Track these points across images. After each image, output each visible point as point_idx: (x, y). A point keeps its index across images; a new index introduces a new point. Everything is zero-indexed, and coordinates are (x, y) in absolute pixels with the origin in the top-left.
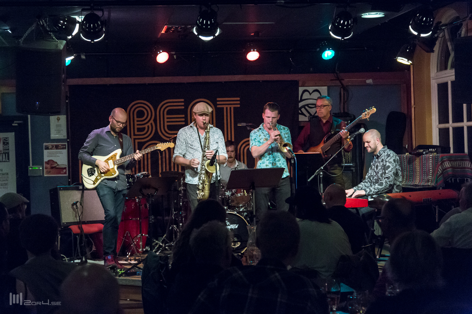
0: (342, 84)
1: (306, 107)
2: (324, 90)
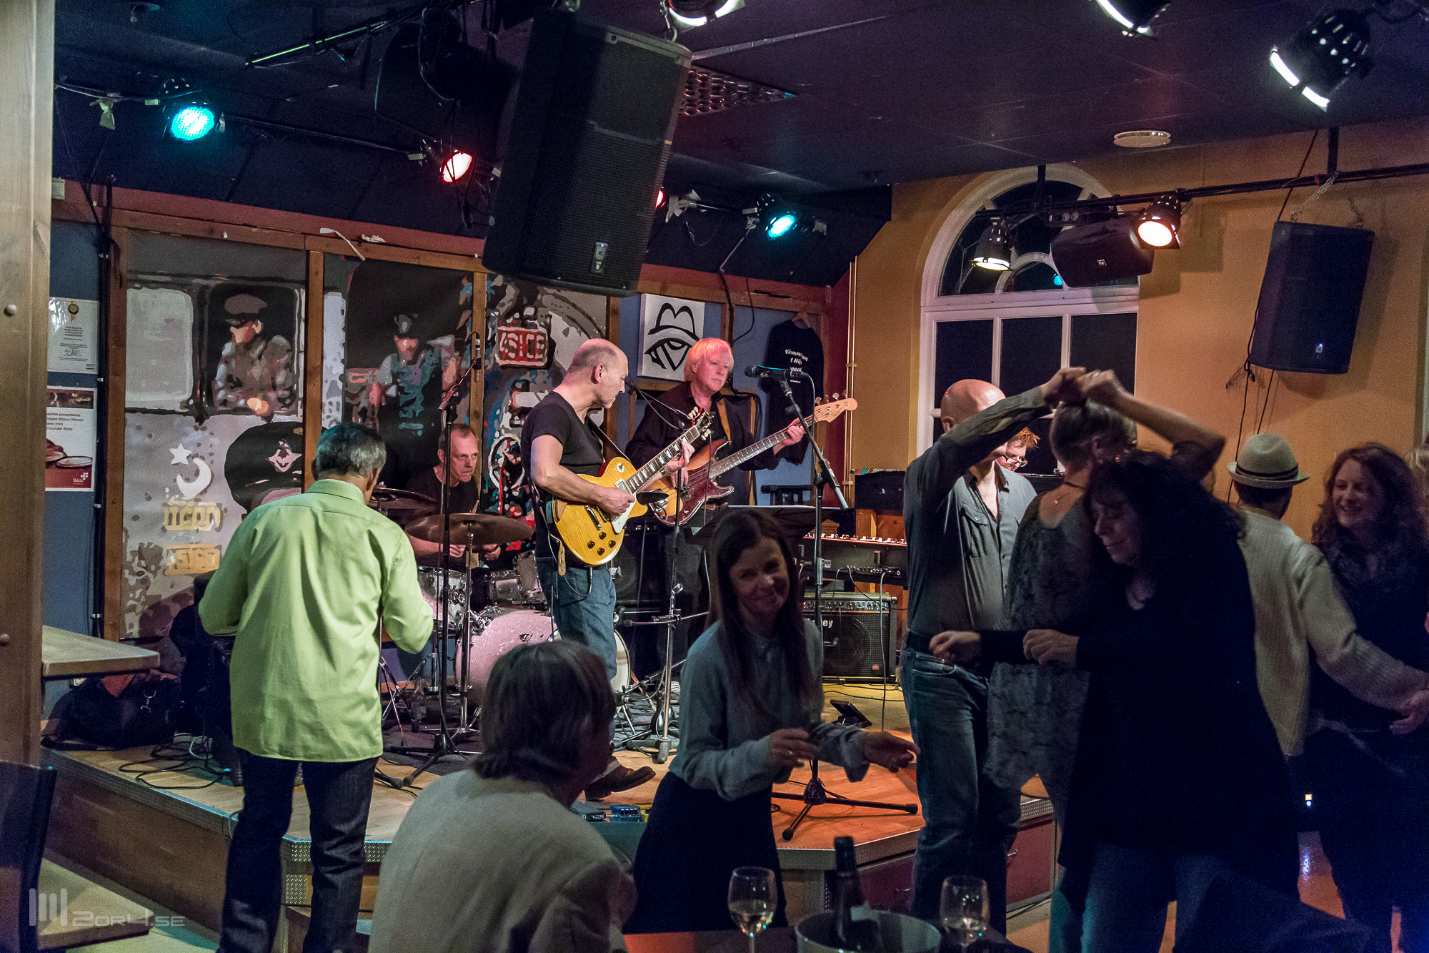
1: (666, 345)
2: (699, 309)
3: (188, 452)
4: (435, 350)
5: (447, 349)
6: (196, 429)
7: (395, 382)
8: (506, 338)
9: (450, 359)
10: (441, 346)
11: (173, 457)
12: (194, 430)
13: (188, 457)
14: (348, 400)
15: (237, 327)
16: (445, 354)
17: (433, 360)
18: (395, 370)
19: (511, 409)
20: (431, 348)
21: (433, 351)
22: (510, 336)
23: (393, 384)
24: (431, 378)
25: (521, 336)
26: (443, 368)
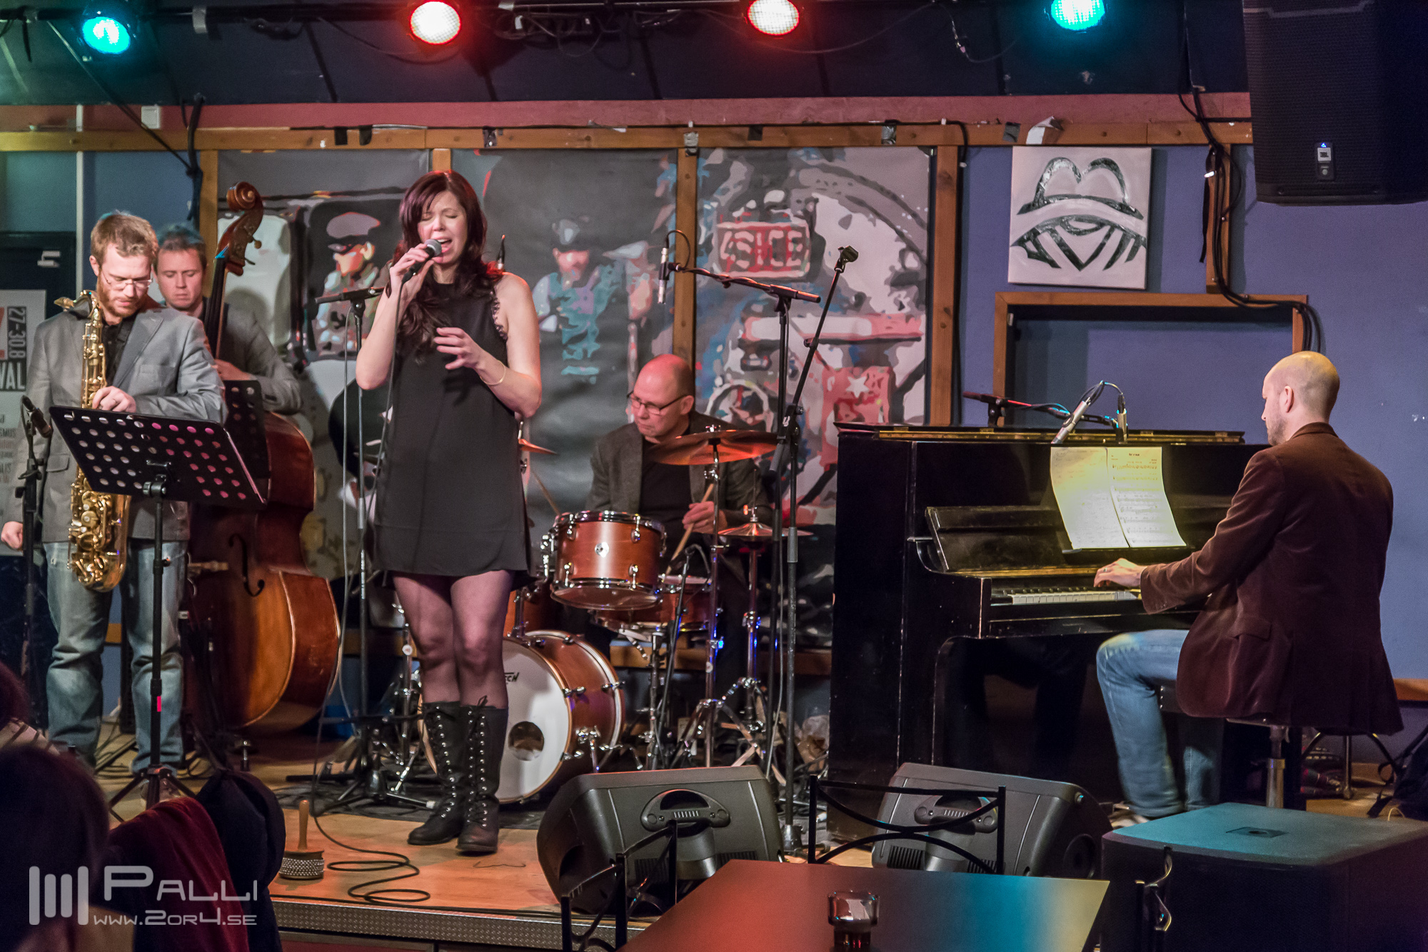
0: (1212, 140)
1: (1059, 229)
2: (1136, 161)
4: (615, 263)
5: (635, 261)
7: (553, 312)
8: (733, 239)
9: (639, 275)
10: (625, 259)
15: (343, 253)
16: (631, 269)
17: (613, 278)
18: (554, 295)
19: (742, 344)
20: (611, 262)
21: (613, 266)
22: (738, 236)
23: (551, 314)
24: (610, 303)
25: (759, 236)
26: (628, 289)
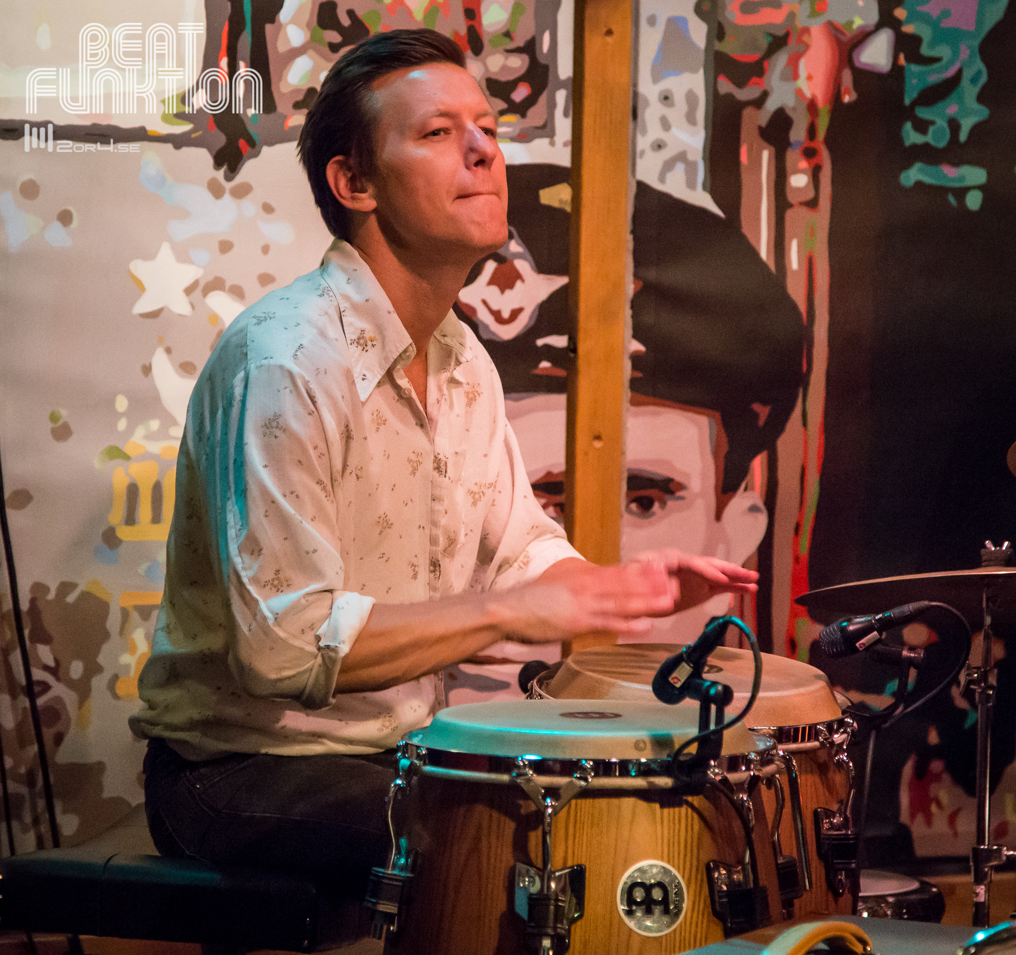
3: (190, 273)
6: (216, 191)
11: (140, 287)
12: (208, 196)
13: (189, 291)
14: (725, 86)
